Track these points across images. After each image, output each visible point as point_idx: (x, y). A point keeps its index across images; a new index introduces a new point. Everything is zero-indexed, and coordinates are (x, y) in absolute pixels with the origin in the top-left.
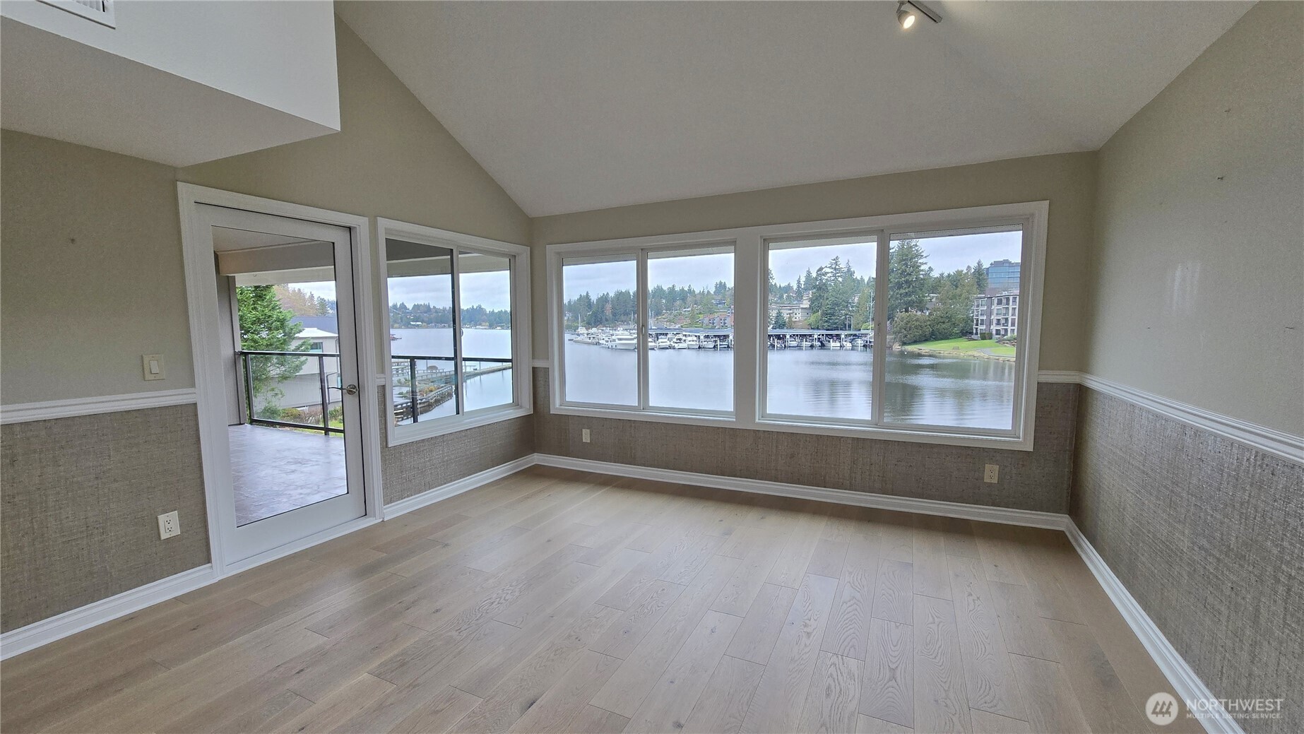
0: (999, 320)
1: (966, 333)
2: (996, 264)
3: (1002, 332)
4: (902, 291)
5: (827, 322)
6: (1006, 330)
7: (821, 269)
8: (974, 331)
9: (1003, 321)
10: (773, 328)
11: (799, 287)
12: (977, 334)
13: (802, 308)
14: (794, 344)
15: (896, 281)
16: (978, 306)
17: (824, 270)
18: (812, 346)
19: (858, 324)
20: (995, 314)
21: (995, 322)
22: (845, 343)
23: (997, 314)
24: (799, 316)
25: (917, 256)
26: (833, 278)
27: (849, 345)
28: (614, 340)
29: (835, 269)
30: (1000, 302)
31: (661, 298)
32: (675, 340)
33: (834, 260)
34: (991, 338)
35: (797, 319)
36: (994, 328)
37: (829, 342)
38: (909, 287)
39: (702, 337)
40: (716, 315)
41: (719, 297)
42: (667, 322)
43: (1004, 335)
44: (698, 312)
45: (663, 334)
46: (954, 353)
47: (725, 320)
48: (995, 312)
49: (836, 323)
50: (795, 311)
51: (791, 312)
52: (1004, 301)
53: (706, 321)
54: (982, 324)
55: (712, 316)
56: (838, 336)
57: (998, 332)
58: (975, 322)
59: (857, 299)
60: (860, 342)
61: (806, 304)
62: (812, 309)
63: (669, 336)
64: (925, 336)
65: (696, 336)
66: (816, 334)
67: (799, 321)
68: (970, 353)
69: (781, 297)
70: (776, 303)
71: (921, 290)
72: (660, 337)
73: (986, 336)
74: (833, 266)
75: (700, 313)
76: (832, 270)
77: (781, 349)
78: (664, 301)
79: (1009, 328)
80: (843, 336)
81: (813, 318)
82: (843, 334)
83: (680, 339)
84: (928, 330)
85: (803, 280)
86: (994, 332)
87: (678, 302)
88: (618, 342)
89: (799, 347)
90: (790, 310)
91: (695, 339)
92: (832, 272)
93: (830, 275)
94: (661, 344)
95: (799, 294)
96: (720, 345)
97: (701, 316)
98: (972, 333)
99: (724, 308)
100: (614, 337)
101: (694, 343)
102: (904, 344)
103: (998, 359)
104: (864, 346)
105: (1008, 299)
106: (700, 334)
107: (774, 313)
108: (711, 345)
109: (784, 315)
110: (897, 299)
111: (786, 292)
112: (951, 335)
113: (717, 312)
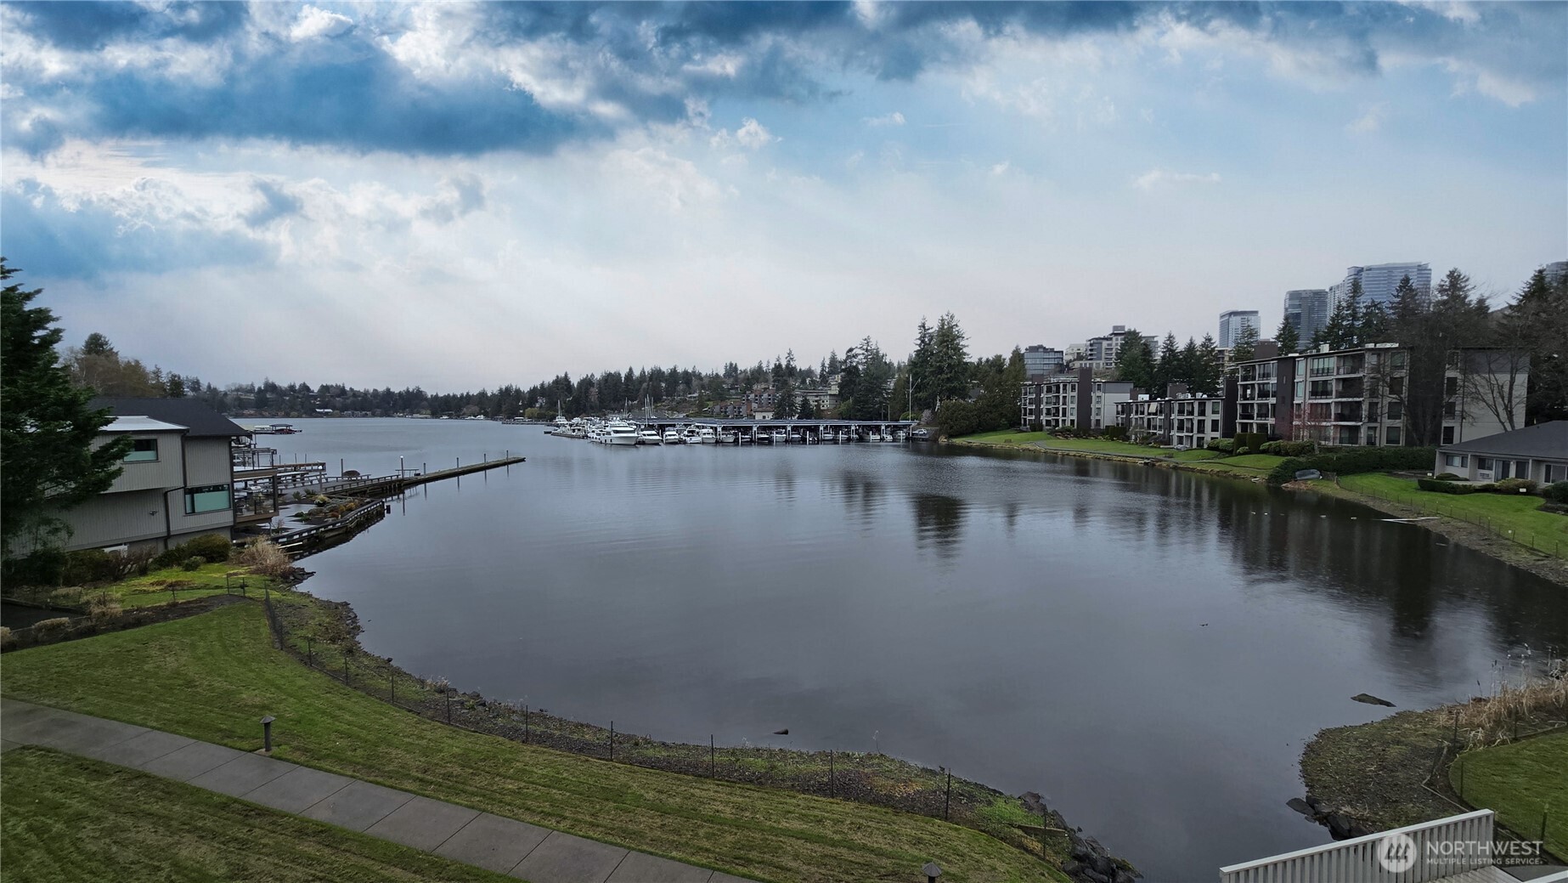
0: (1048, 410)
1: (1013, 422)
2: (1032, 349)
3: (1053, 423)
4: (944, 376)
5: (859, 410)
6: (1057, 421)
7: (851, 350)
8: (1023, 422)
9: (1053, 411)
10: (798, 418)
11: (823, 370)
12: (1025, 425)
13: (830, 395)
14: (830, 436)
15: (938, 364)
16: (1026, 394)
17: (853, 352)
18: (849, 440)
19: (895, 414)
20: (1044, 403)
21: (1045, 411)
22: (885, 436)
23: (1047, 403)
24: (827, 403)
25: (958, 337)
26: (864, 361)
27: (890, 438)
28: (609, 433)
29: (867, 350)
30: (1049, 390)
31: (660, 381)
32: (686, 433)
33: (865, 340)
34: (1041, 430)
35: (825, 408)
36: (1044, 418)
37: (868, 434)
38: (951, 372)
39: (719, 429)
40: (729, 403)
41: (731, 381)
42: (668, 410)
43: (1055, 426)
44: (706, 398)
45: (670, 425)
46: (1008, 446)
47: (739, 408)
48: (1045, 400)
49: (870, 413)
50: (822, 397)
51: (818, 399)
52: (1054, 389)
53: (717, 409)
54: (1031, 414)
55: (724, 404)
56: (877, 429)
57: (1048, 422)
58: (1023, 412)
59: (892, 384)
60: (902, 434)
61: (835, 390)
62: (841, 396)
63: (678, 427)
64: (972, 427)
65: (712, 428)
66: (854, 425)
67: (828, 410)
68: (1024, 446)
69: (803, 382)
70: (798, 387)
71: (963, 375)
72: (667, 429)
73: (1036, 427)
74: (865, 347)
75: (709, 400)
76: (863, 352)
77: (813, 442)
78: (663, 385)
79: (1061, 418)
80: (883, 428)
81: (843, 407)
82: (883, 424)
83: (693, 432)
84: (975, 421)
85: (827, 363)
86: (1044, 423)
87: (681, 387)
88: (613, 435)
89: (835, 441)
90: (817, 396)
91: (711, 431)
92: (863, 354)
93: (862, 357)
94: (669, 437)
95: (824, 378)
96: (742, 438)
97: (711, 403)
98: (1020, 424)
99: (737, 394)
100: (608, 429)
101: (710, 436)
102: (951, 436)
103: (1056, 453)
104: (906, 439)
105: (1058, 387)
106: (715, 425)
107: (799, 400)
108: (731, 439)
109: (811, 403)
110: (939, 385)
111: (808, 377)
112: (999, 426)
113: (729, 399)
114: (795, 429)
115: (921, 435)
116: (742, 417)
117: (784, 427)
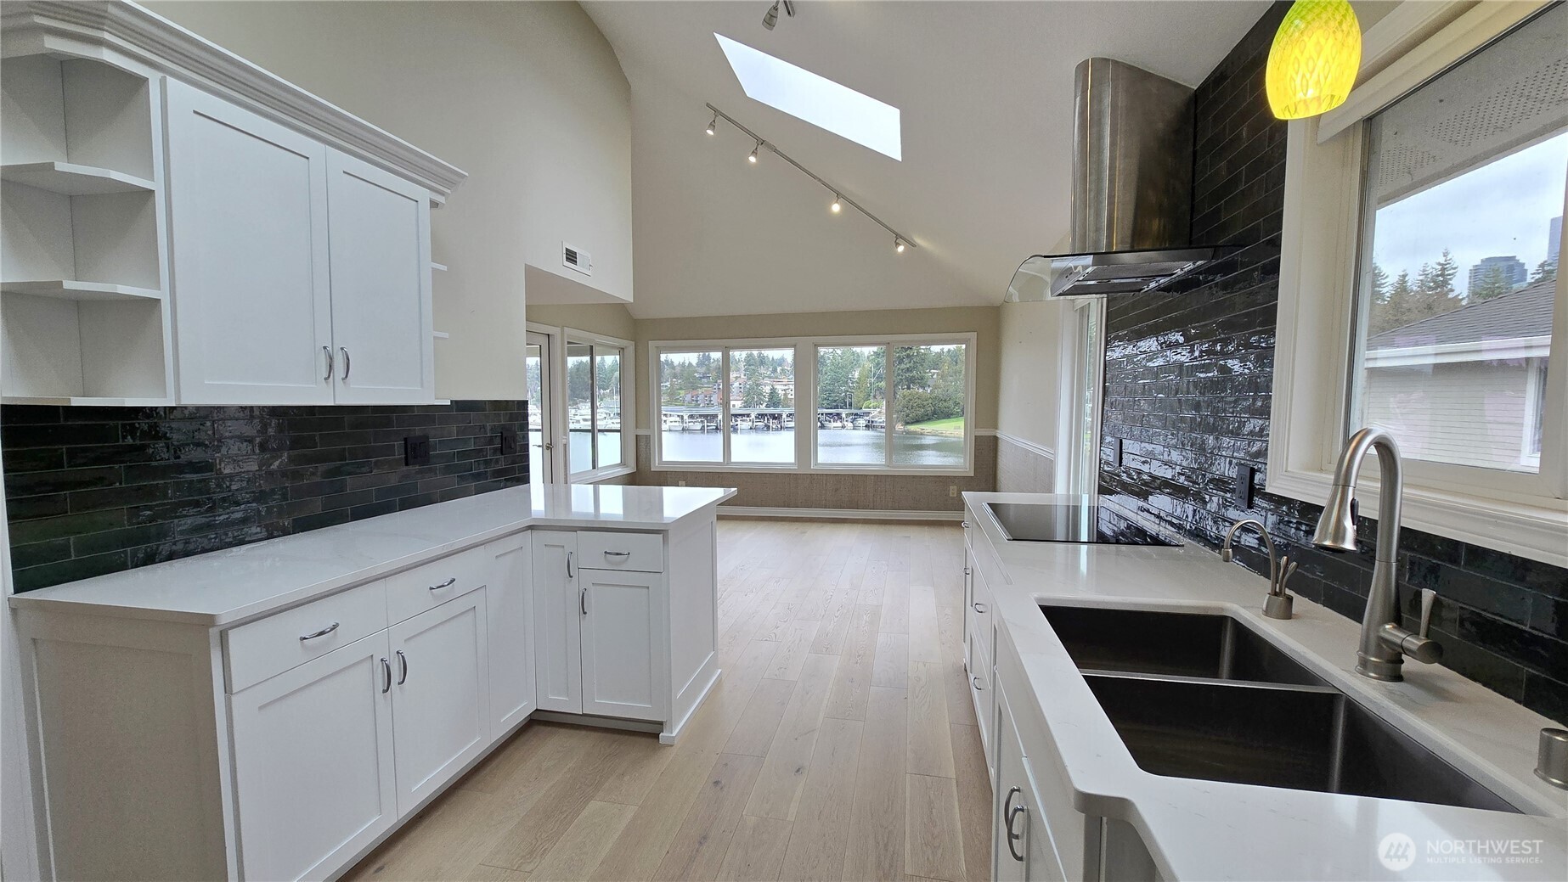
4: (903, 366)
5: (826, 399)
10: (766, 407)
15: (897, 355)
19: (859, 402)
22: (846, 423)
27: (850, 425)
37: (830, 422)
38: (910, 363)
39: (686, 417)
40: (700, 391)
41: (703, 370)
44: (678, 387)
46: (956, 433)
47: (710, 397)
49: (835, 401)
50: (791, 387)
51: (787, 387)
53: (688, 397)
55: (695, 392)
56: (839, 415)
59: (857, 375)
60: (862, 422)
64: (927, 415)
65: (678, 416)
69: (775, 370)
70: (768, 377)
71: (922, 365)
75: (681, 389)
77: (777, 430)
80: (844, 416)
82: (844, 413)
84: (930, 409)
90: (785, 385)
91: (678, 419)
96: (708, 426)
97: (682, 392)
99: (708, 383)
100: (577, 418)
101: (677, 424)
102: (907, 423)
104: (866, 426)
106: (682, 414)
107: (767, 389)
108: (698, 426)
109: (780, 392)
110: (899, 375)
111: (780, 365)
112: (952, 414)
113: (701, 388)
114: (761, 416)
115: (880, 423)
116: (713, 405)
117: (748, 415)
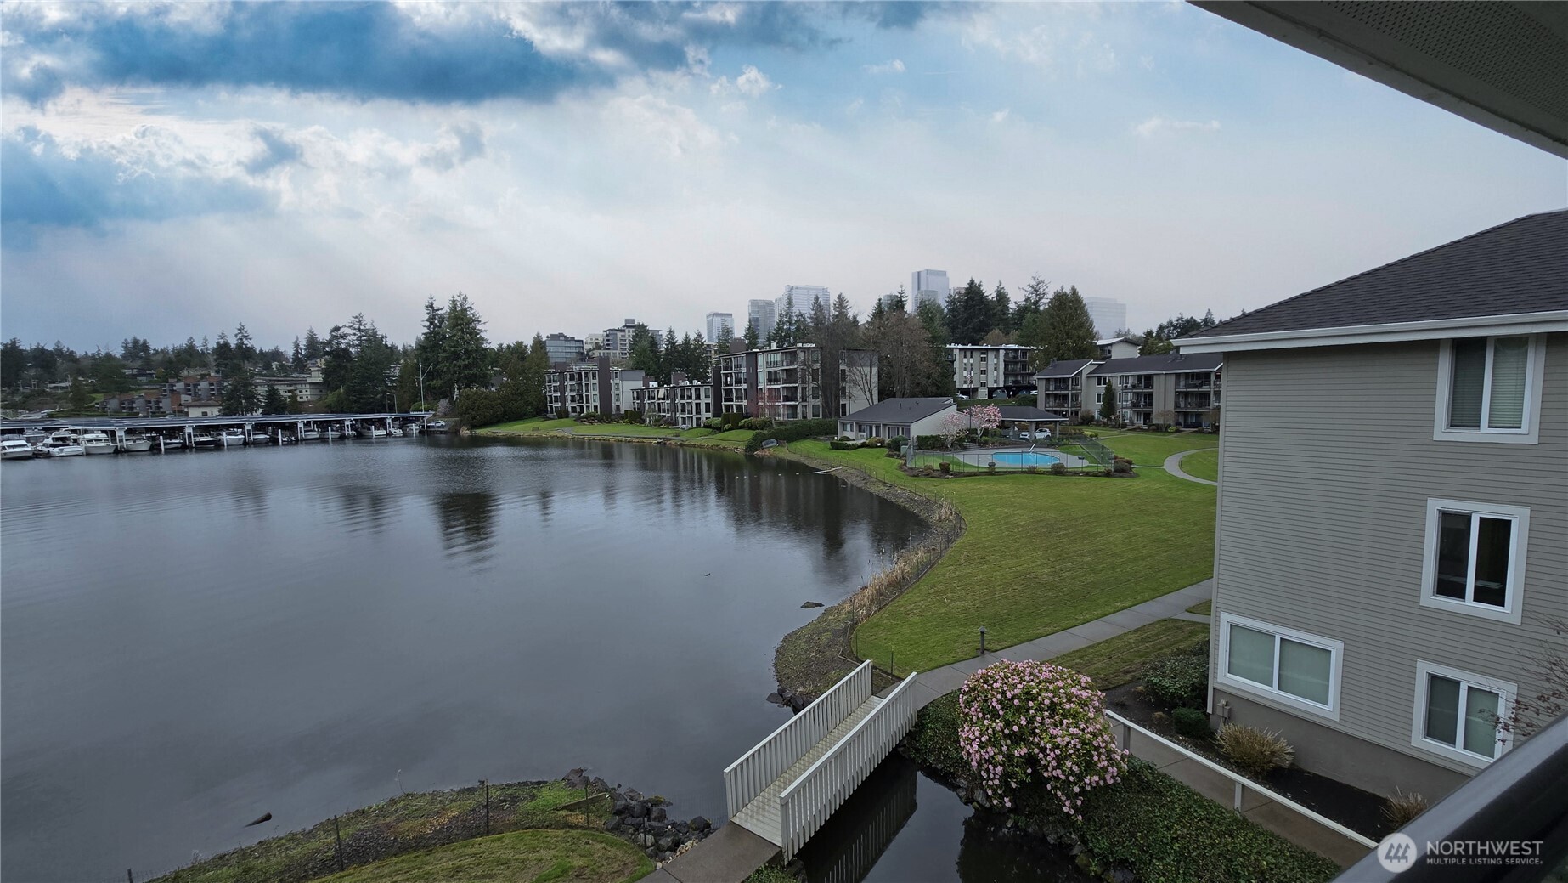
0: (573, 397)
1: (541, 411)
2: (553, 337)
3: (578, 410)
4: (461, 362)
5: (355, 402)
6: (582, 407)
7: (337, 329)
8: (549, 410)
9: (578, 398)
10: (263, 413)
11: (297, 352)
12: (552, 412)
13: (311, 384)
14: (315, 434)
15: (452, 349)
16: (550, 381)
17: (341, 331)
18: (343, 438)
19: (403, 404)
20: (568, 391)
21: (569, 399)
22: (393, 430)
23: (571, 390)
24: (306, 394)
25: (474, 321)
26: (357, 343)
27: (399, 432)
29: (359, 330)
30: (572, 378)
32: (49, 441)
33: (356, 317)
34: (567, 417)
35: (305, 399)
36: (569, 405)
37: (369, 429)
38: (468, 358)
39: (120, 434)
40: (136, 395)
41: (137, 364)
42: (5, 407)
43: (580, 413)
44: (88, 389)
45: (14, 431)
46: (535, 434)
47: (158, 402)
48: (569, 388)
49: (370, 404)
50: (299, 387)
51: (292, 388)
52: (577, 376)
53: (113, 404)
54: (556, 401)
55: (125, 397)
56: (382, 423)
57: (574, 409)
58: (548, 399)
59: (397, 371)
60: (414, 428)
61: (317, 377)
62: (327, 385)
63: (30, 434)
64: (497, 417)
65: (102, 432)
66: (348, 420)
67: (309, 402)
68: (552, 434)
69: (268, 367)
70: (260, 374)
71: (483, 361)
73: (563, 414)
74: (357, 326)
75: (96, 391)
76: (355, 331)
77: (289, 443)
79: (585, 405)
80: (389, 421)
81: (332, 398)
82: (389, 418)
83: (63, 439)
84: (500, 410)
85: (303, 343)
86: (570, 410)
89: (323, 440)
90: (290, 385)
91: (103, 436)
92: (355, 334)
93: (353, 337)
95: (300, 363)
96: (165, 444)
97: (99, 396)
98: (547, 412)
99: (150, 383)
101: (102, 444)
102: (474, 427)
103: (583, 439)
104: (420, 432)
105: (580, 375)
106: (112, 428)
107: (262, 390)
108: (144, 445)
109: (282, 393)
110: (455, 372)
111: (275, 360)
112: (525, 415)
113: (136, 390)
114: (259, 428)
115: (438, 427)
116: (164, 415)
117: (241, 426)
